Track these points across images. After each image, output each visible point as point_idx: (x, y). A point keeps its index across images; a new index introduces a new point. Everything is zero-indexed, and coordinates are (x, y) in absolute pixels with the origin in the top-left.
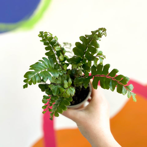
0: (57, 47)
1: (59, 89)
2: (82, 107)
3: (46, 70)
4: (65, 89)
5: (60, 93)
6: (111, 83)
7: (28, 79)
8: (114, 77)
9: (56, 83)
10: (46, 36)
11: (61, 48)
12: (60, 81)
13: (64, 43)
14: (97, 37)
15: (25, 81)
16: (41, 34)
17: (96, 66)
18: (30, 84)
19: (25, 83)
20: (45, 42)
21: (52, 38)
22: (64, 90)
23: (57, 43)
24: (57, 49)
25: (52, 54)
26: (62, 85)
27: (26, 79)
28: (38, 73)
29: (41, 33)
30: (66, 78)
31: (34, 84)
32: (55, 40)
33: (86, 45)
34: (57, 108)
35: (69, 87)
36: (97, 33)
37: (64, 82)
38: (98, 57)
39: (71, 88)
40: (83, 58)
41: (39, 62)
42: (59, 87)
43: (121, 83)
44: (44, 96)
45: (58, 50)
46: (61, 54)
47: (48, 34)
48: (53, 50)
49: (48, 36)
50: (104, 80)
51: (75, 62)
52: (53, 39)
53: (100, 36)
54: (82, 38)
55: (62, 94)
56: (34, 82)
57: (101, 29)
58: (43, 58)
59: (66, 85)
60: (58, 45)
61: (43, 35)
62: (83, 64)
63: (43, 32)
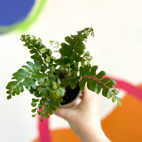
0: (42, 49)
1: (48, 91)
2: (73, 105)
3: (30, 77)
4: (54, 90)
5: (49, 95)
6: (97, 85)
7: (10, 91)
8: (101, 80)
9: (44, 85)
10: (29, 39)
11: (46, 50)
12: (49, 83)
13: (51, 42)
14: (82, 37)
15: (8, 92)
16: (23, 38)
17: (83, 67)
18: (14, 95)
19: (8, 95)
20: (29, 45)
21: (35, 41)
22: (53, 92)
23: (41, 45)
24: (42, 51)
25: (38, 57)
26: (51, 86)
27: (8, 90)
28: (21, 82)
29: (23, 36)
30: (55, 79)
31: (17, 95)
32: (39, 43)
33: (72, 46)
34: (48, 109)
35: (58, 88)
36: (83, 33)
37: (52, 83)
38: (85, 58)
39: (60, 88)
40: (70, 59)
41: (22, 68)
42: (48, 88)
43: (107, 87)
44: (33, 99)
45: (44, 52)
46: (47, 55)
47: (31, 36)
48: (38, 53)
49: (31, 39)
50: (91, 82)
51: (63, 63)
52: (37, 41)
53: (85, 37)
54: (67, 39)
55: (52, 95)
56: (17, 93)
57: (87, 29)
58: (28, 63)
59: (55, 86)
60: (43, 47)
61: (26, 38)
62: (71, 65)
63: (25, 35)
